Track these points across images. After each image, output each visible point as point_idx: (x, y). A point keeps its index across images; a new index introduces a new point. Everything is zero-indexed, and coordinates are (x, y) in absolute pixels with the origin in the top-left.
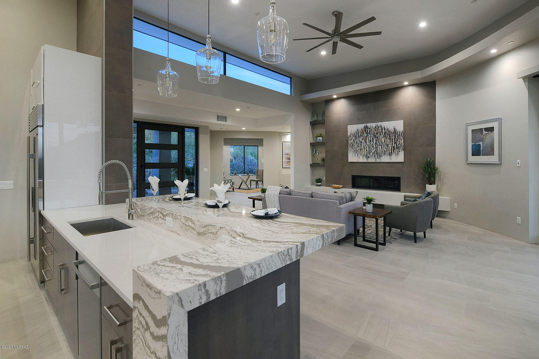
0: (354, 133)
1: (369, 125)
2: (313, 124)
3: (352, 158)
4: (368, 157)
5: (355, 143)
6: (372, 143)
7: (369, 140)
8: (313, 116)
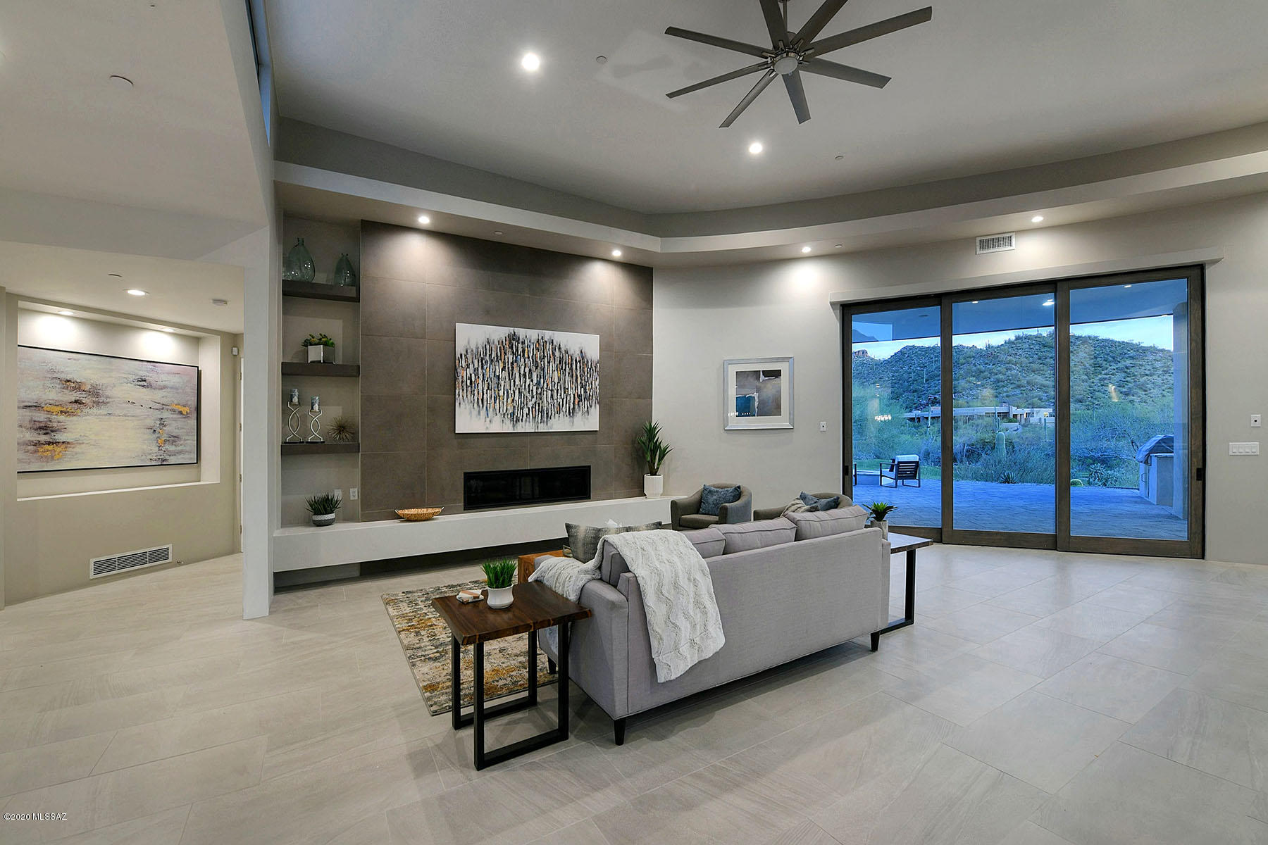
0: (478, 348)
1: (522, 333)
3: (469, 420)
4: (518, 420)
5: (481, 377)
6: (528, 381)
7: (520, 374)
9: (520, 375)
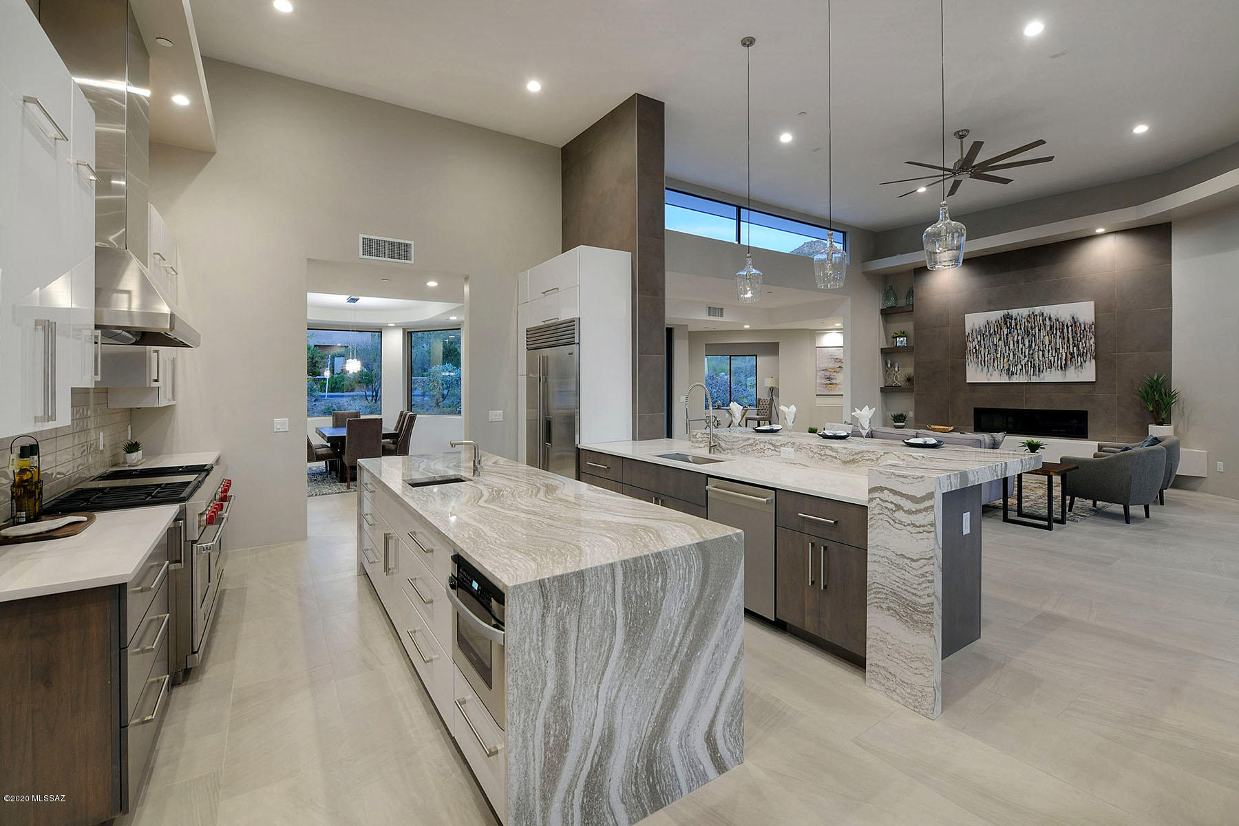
0: (980, 328)
1: (1014, 312)
2: (886, 314)
3: (975, 374)
4: (1012, 374)
5: (983, 347)
6: (1021, 346)
7: (1014, 341)
8: (886, 297)
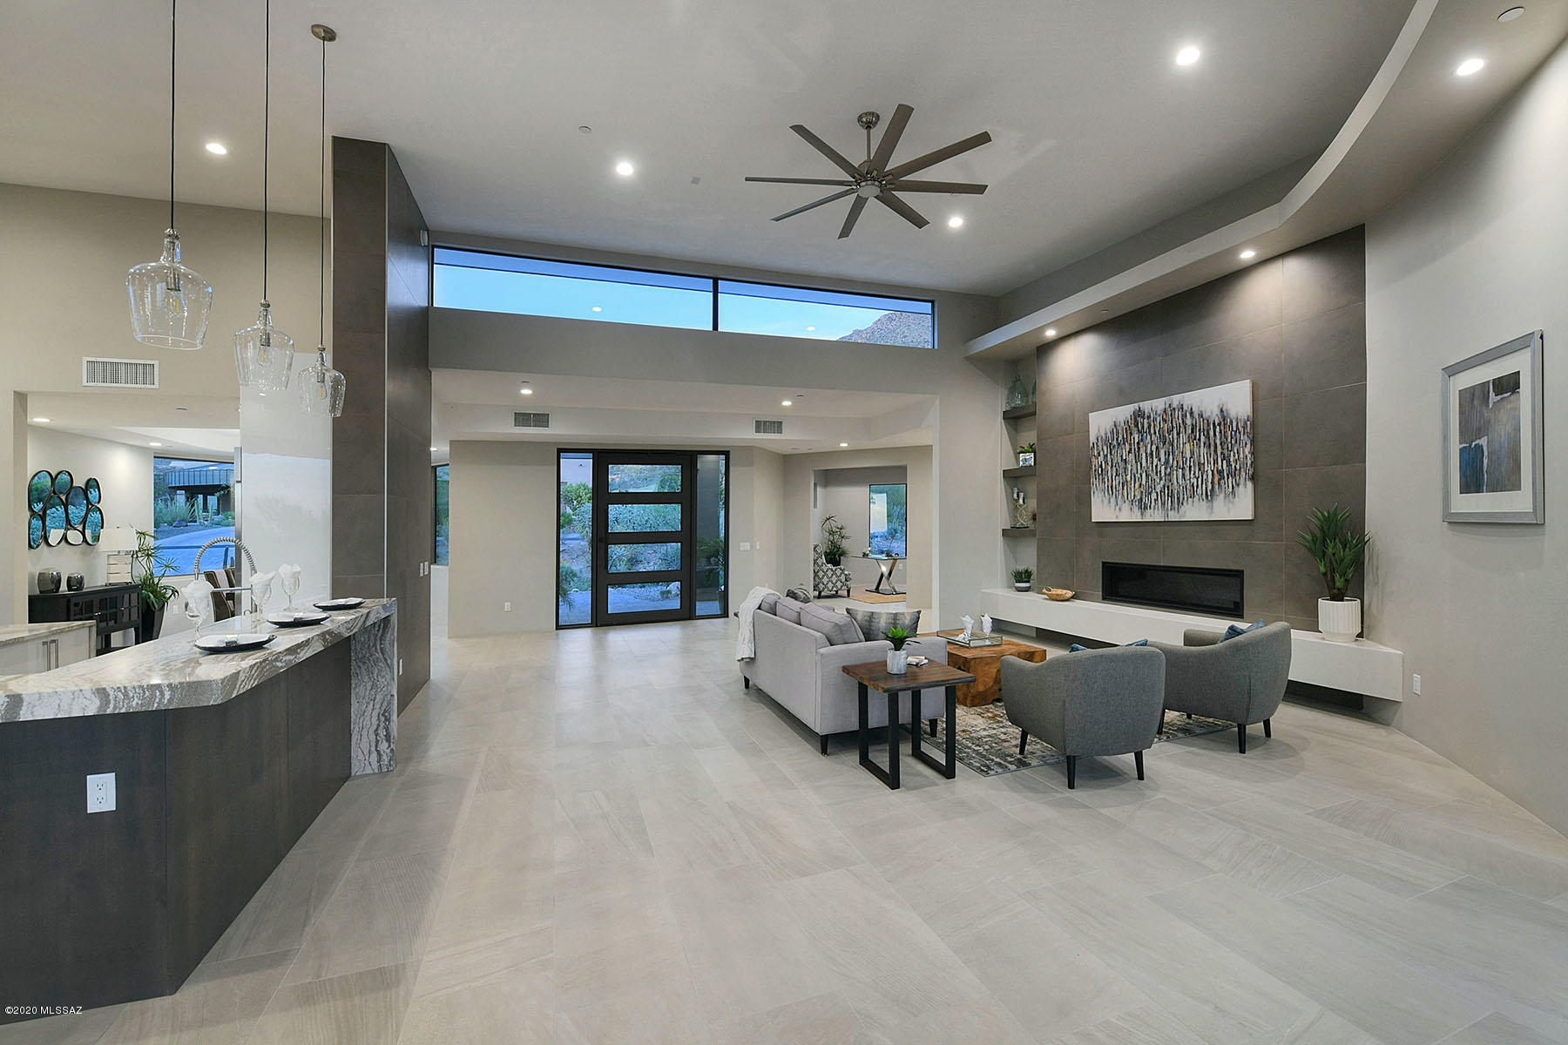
0: (1106, 434)
1: (1146, 406)
2: (1014, 419)
3: (1103, 509)
4: (1146, 508)
5: (1110, 464)
6: (1155, 460)
7: (1146, 453)
9: (1147, 456)
